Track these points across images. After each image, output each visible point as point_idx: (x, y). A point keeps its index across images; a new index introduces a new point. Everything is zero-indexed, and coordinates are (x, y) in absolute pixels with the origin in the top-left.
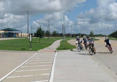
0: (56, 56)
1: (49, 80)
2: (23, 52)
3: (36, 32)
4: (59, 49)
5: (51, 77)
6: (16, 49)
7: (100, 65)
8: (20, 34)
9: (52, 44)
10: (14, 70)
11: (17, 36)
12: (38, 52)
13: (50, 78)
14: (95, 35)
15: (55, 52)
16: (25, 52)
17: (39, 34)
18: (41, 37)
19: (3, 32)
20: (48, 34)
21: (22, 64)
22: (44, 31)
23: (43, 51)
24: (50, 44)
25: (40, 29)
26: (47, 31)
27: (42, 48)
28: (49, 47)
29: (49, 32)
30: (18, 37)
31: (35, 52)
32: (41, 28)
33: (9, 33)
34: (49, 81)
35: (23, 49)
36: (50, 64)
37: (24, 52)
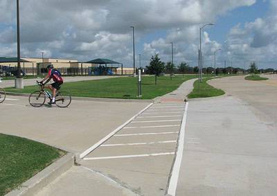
0: (186, 109)
1: (176, 152)
2: (125, 101)
3: (149, 65)
4: (191, 96)
5: (179, 147)
6: (114, 96)
7: (270, 127)
8: (120, 69)
9: (178, 87)
10: (112, 133)
11: (114, 73)
12: (154, 101)
13: (177, 148)
14: (259, 71)
15: (185, 101)
16: (131, 101)
17: (155, 68)
18: (157, 75)
19: (90, 65)
20: (170, 68)
21: (126, 123)
22: (163, 63)
23: (162, 100)
24: (175, 88)
25: (157, 59)
26: (169, 63)
27: (161, 94)
28: (174, 92)
29: (173, 65)
30: (116, 75)
31: (148, 102)
32: (159, 57)
33: (101, 68)
34: (176, 154)
35: (127, 97)
36: (176, 123)
37: (128, 101)
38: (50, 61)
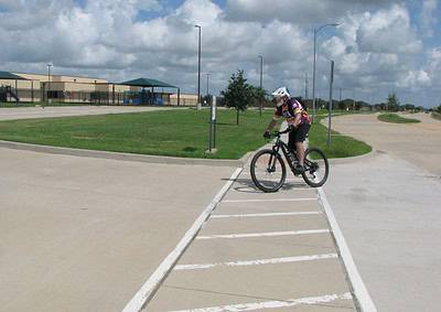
8: (175, 96)
12: (243, 164)
18: (241, 108)
19: (127, 88)
37: (189, 162)
38: (63, 79)
